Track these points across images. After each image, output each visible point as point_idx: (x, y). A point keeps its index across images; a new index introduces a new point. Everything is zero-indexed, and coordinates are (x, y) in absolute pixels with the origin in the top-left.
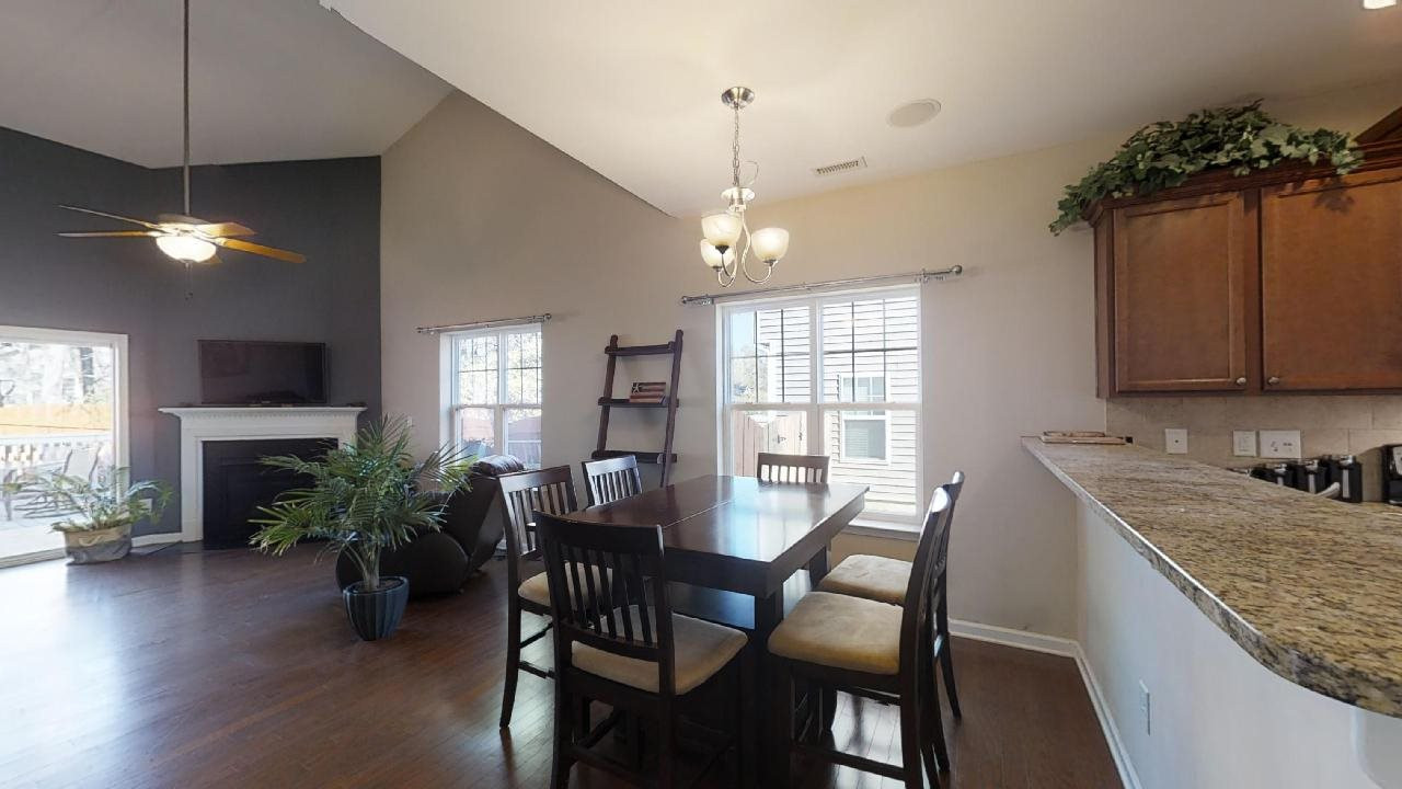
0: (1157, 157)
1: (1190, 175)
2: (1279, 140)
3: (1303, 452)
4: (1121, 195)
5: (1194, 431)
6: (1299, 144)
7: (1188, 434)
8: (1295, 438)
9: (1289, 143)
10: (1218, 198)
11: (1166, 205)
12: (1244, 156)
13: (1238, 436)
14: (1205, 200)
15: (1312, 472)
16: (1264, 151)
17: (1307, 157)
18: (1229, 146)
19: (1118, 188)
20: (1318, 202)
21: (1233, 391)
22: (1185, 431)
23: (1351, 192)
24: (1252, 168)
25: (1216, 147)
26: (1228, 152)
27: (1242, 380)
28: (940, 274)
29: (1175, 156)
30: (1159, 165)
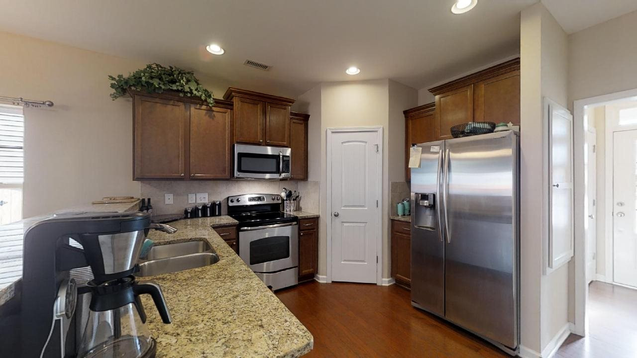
0: (152, 78)
1: (164, 90)
2: (193, 88)
3: (208, 200)
4: (135, 89)
5: (176, 194)
6: (199, 91)
7: (174, 196)
8: (206, 195)
9: (196, 90)
10: (176, 103)
11: (157, 100)
12: (182, 89)
13: (190, 196)
14: (172, 102)
15: (208, 207)
16: (189, 90)
17: (201, 96)
18: (178, 84)
19: (134, 85)
20: (206, 114)
21: (181, 179)
22: (172, 194)
23: (214, 113)
24: (184, 95)
25: (173, 82)
26: (177, 86)
27: (183, 174)
28: (35, 104)
29: (158, 80)
30: (151, 81)
